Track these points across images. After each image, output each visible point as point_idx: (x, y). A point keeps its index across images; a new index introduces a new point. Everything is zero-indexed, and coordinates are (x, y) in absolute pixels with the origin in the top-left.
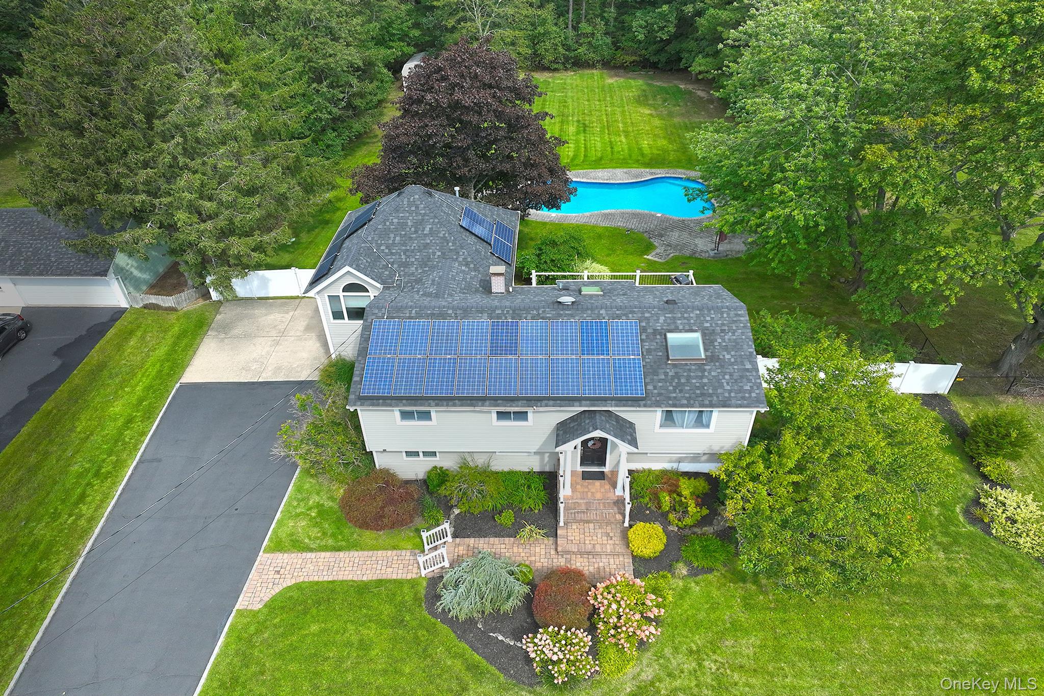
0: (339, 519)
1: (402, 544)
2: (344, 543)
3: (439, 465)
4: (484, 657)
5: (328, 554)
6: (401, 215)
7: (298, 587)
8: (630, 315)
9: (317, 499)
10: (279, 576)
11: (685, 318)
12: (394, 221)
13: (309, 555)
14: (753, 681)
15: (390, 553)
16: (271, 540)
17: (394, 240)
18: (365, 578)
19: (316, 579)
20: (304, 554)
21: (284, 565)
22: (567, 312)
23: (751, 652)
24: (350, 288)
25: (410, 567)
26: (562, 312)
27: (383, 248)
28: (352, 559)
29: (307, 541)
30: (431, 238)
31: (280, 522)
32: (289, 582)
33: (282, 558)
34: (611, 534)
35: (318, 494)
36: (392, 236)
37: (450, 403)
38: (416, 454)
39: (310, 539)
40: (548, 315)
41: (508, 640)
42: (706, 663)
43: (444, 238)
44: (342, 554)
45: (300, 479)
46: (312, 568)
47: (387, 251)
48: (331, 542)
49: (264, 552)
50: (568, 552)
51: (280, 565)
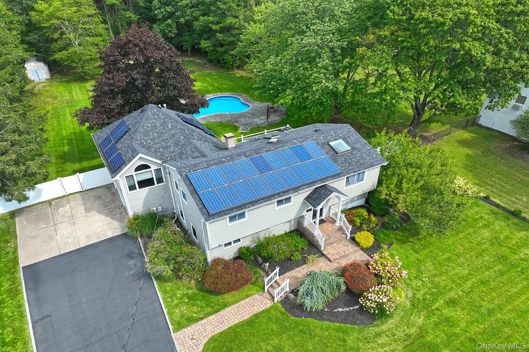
0: (203, 297)
1: (250, 293)
2: (217, 307)
3: (242, 246)
4: (341, 322)
5: (213, 316)
6: (151, 121)
7: (212, 340)
8: (307, 140)
9: (181, 292)
10: (195, 341)
11: (330, 135)
12: (149, 125)
13: (203, 322)
14: (443, 278)
15: (247, 300)
16: (172, 324)
17: (154, 136)
18: (246, 318)
19: (219, 331)
20: (199, 322)
21: (193, 333)
22: (280, 145)
23: (432, 268)
24: (139, 168)
25: (265, 301)
26: (277, 146)
27: (149, 141)
28: (230, 312)
29: (195, 315)
30: (174, 130)
31: (170, 314)
32: (205, 340)
33: (189, 330)
34: (346, 244)
35: (179, 289)
36: (151, 133)
37: (259, 203)
38: (230, 243)
39: (196, 313)
40: (272, 149)
41: (345, 309)
42: (424, 279)
43: (181, 129)
44: (221, 312)
45: (160, 287)
46: (211, 327)
47: (152, 142)
48: (209, 309)
49: (174, 332)
50: (335, 260)
51: (190, 334)
